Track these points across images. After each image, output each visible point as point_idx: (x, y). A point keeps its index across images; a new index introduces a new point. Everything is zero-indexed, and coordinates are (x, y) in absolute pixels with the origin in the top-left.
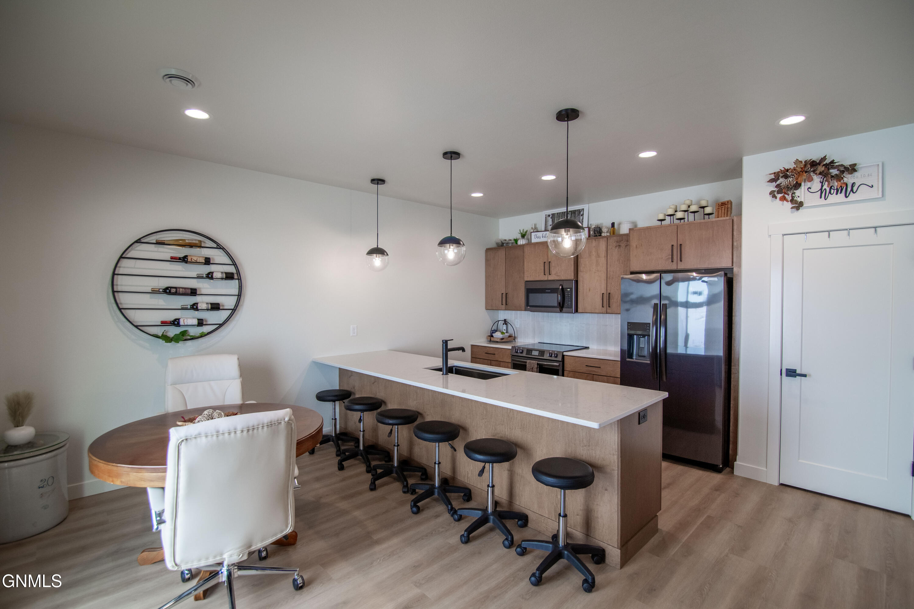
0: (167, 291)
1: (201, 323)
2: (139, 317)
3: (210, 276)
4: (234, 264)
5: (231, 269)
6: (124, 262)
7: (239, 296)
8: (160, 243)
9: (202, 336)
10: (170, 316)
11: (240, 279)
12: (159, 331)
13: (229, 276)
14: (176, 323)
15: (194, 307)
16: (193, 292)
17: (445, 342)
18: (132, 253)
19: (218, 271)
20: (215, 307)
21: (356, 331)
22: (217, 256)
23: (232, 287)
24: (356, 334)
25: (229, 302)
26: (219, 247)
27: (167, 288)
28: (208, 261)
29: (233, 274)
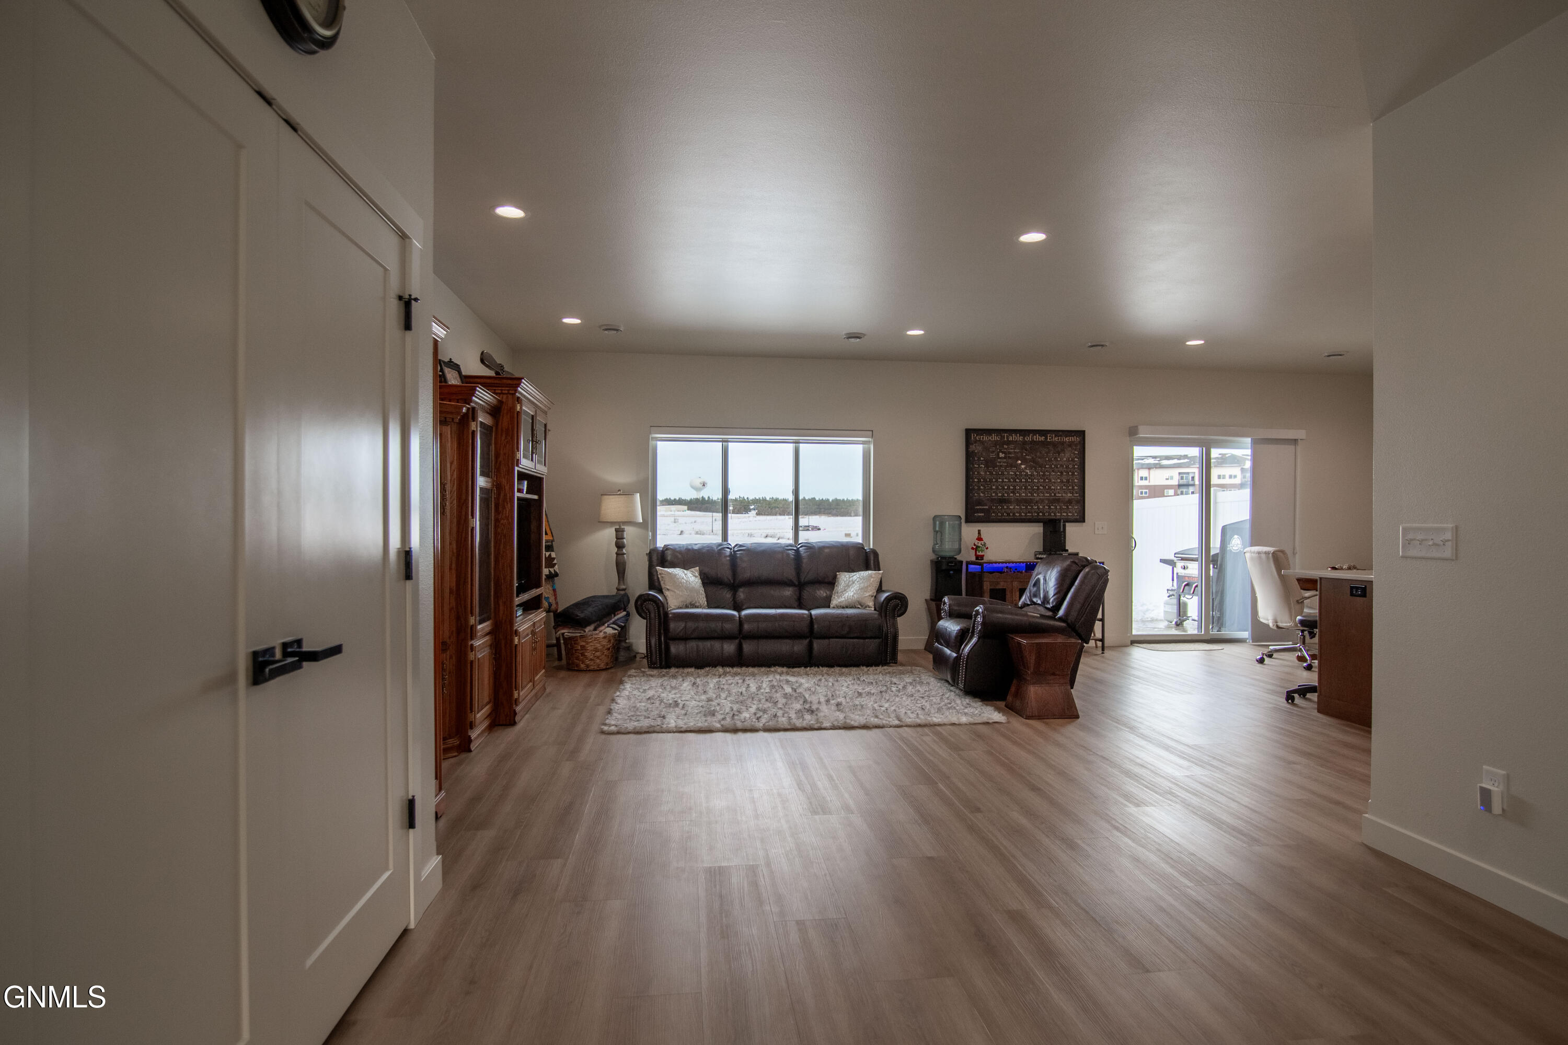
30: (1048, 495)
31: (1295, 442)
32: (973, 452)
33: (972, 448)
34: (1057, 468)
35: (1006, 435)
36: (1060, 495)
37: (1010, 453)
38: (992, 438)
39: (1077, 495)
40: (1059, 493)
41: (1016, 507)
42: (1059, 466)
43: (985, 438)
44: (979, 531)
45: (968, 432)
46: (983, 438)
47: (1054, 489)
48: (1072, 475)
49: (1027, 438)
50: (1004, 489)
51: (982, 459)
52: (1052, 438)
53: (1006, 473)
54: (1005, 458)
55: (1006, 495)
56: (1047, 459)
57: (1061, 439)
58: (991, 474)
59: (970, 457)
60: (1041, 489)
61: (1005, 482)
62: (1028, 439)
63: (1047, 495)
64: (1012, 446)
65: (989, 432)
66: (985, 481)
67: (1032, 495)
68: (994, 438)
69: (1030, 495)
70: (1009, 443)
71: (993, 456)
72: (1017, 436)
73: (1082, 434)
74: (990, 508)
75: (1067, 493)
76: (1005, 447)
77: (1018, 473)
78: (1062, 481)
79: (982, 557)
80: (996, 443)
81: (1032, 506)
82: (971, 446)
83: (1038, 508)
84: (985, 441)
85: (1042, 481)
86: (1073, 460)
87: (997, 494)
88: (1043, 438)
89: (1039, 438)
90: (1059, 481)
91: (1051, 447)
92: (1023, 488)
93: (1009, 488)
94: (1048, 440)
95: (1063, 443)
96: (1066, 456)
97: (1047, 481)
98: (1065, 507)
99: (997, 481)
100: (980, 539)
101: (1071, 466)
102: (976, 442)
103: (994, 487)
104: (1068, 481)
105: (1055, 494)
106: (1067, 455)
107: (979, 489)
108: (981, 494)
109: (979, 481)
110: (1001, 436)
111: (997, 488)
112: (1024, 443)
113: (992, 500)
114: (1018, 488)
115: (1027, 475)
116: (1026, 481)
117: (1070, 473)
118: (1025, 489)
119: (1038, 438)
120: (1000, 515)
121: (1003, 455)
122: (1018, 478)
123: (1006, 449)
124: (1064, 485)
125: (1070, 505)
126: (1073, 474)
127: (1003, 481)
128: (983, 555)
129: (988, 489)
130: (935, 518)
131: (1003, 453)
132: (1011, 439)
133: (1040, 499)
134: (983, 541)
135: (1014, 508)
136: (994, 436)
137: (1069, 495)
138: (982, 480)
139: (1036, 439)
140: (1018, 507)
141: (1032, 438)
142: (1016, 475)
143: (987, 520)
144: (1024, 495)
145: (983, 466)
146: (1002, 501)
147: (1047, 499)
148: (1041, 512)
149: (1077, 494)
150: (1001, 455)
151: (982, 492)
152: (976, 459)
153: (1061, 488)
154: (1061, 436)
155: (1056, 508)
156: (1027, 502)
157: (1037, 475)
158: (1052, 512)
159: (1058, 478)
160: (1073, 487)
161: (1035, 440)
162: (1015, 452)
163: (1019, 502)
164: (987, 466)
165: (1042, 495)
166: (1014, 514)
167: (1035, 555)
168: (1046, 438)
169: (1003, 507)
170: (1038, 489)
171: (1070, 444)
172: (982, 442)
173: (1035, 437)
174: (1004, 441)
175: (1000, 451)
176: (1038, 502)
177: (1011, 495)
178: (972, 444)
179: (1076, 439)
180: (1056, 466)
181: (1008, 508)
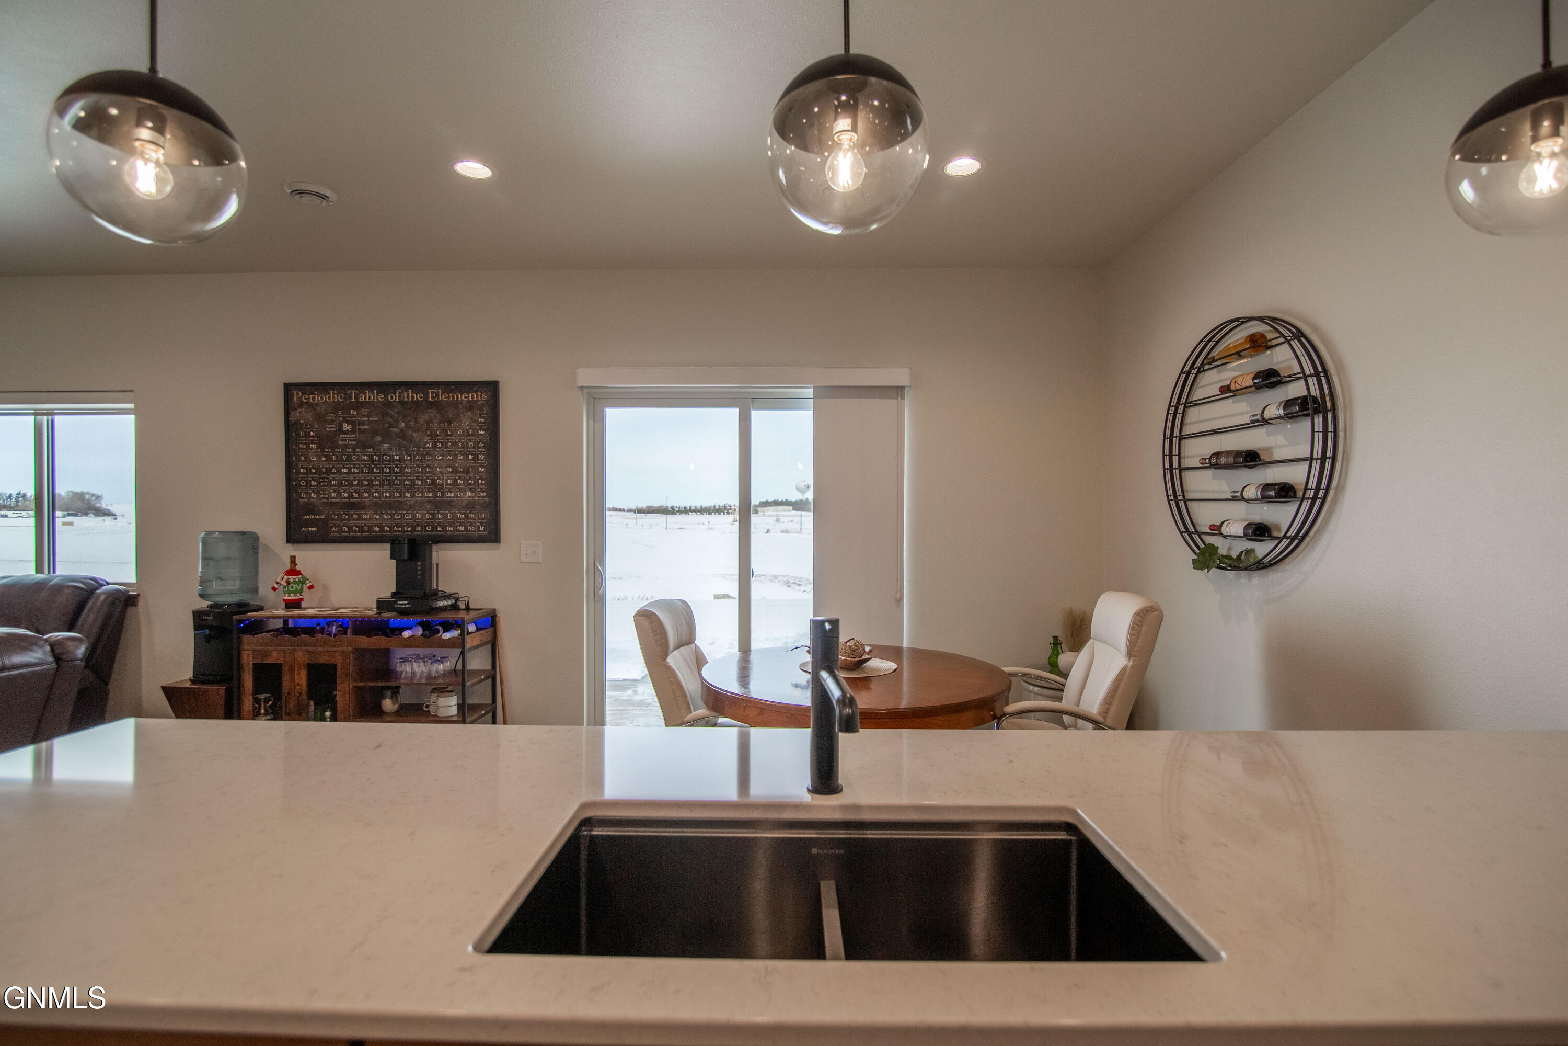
0: (1212, 461)
1: (1258, 531)
2: (1194, 517)
4: (1320, 372)
5: (1313, 386)
7: (1325, 455)
9: (1261, 566)
10: (1218, 514)
11: (1326, 408)
14: (1221, 529)
16: (1251, 459)
19: (1283, 398)
23: (1311, 434)
25: (1309, 476)
26: (1301, 336)
27: (1212, 455)
30: (431, 495)
31: (898, 391)
32: (297, 422)
33: (295, 416)
34: (446, 447)
35: (353, 391)
36: (453, 495)
37: (362, 423)
38: (329, 398)
39: (484, 494)
40: (451, 492)
41: (374, 516)
42: (450, 444)
43: (318, 399)
44: (293, 560)
45: (289, 388)
46: (314, 399)
47: (442, 485)
48: (473, 459)
49: (392, 398)
50: (352, 485)
51: (312, 434)
52: (437, 395)
53: (355, 458)
54: (353, 431)
55: (356, 496)
56: (428, 432)
57: (453, 398)
58: (329, 459)
59: (291, 430)
60: (417, 485)
61: (354, 473)
62: (394, 398)
63: (428, 495)
64: (365, 411)
65: (324, 387)
66: (319, 472)
67: (402, 494)
68: (334, 397)
69: (398, 495)
70: (359, 405)
71: (331, 428)
72: (373, 394)
73: (492, 387)
74: (329, 518)
75: (465, 492)
76: (352, 412)
77: (376, 458)
78: (455, 471)
79: (298, 606)
80: (336, 407)
81: (402, 515)
82: (293, 413)
83: (414, 518)
84: (317, 404)
85: (420, 470)
86: (477, 434)
87: (339, 493)
88: (420, 397)
89: (413, 396)
90: (450, 470)
91: (435, 412)
92: (386, 482)
93: (360, 483)
94: (430, 399)
95: (456, 405)
96: (463, 426)
97: (429, 470)
98: (462, 516)
99: (339, 472)
100: (293, 571)
101: (471, 445)
102: (301, 405)
103: (334, 483)
104: (466, 471)
105: (443, 493)
106: (466, 423)
107: (308, 485)
108: (312, 495)
109: (308, 471)
110: (345, 394)
111: (340, 484)
112: (388, 405)
113: (332, 504)
114: (378, 483)
115: (392, 460)
116: (392, 471)
117: (470, 457)
118: (389, 484)
119: (410, 396)
120: (347, 529)
121: (350, 427)
122: (376, 467)
123: (353, 416)
124: (460, 478)
125: (471, 513)
126: (476, 458)
127: (349, 472)
129: (323, 486)
131: (349, 423)
132: (362, 398)
133: (416, 502)
134: (301, 574)
135: (371, 519)
136: (334, 394)
137: (469, 494)
138: (313, 471)
139: (408, 397)
140: (378, 517)
141: (400, 397)
142: (373, 461)
143: (324, 537)
144: (388, 495)
145: (315, 447)
146: (352, 506)
147: (429, 502)
148: (418, 525)
149: (483, 492)
150: (346, 427)
151: (313, 491)
152: (302, 434)
153: (455, 483)
154: (452, 391)
155: (445, 518)
156: (390, 506)
157: (411, 460)
158: (439, 525)
159: (449, 466)
160: (476, 483)
161: (406, 399)
162: (370, 422)
163: (379, 506)
164: (321, 446)
165: (420, 495)
166: (371, 528)
168: (426, 396)
169: (350, 516)
170: (413, 484)
171: (471, 406)
172: (311, 406)
173: (406, 394)
174: (351, 402)
175: (345, 420)
176: (412, 507)
177: (365, 495)
178: (295, 409)
179: (481, 397)
180: (444, 445)
181: (360, 518)
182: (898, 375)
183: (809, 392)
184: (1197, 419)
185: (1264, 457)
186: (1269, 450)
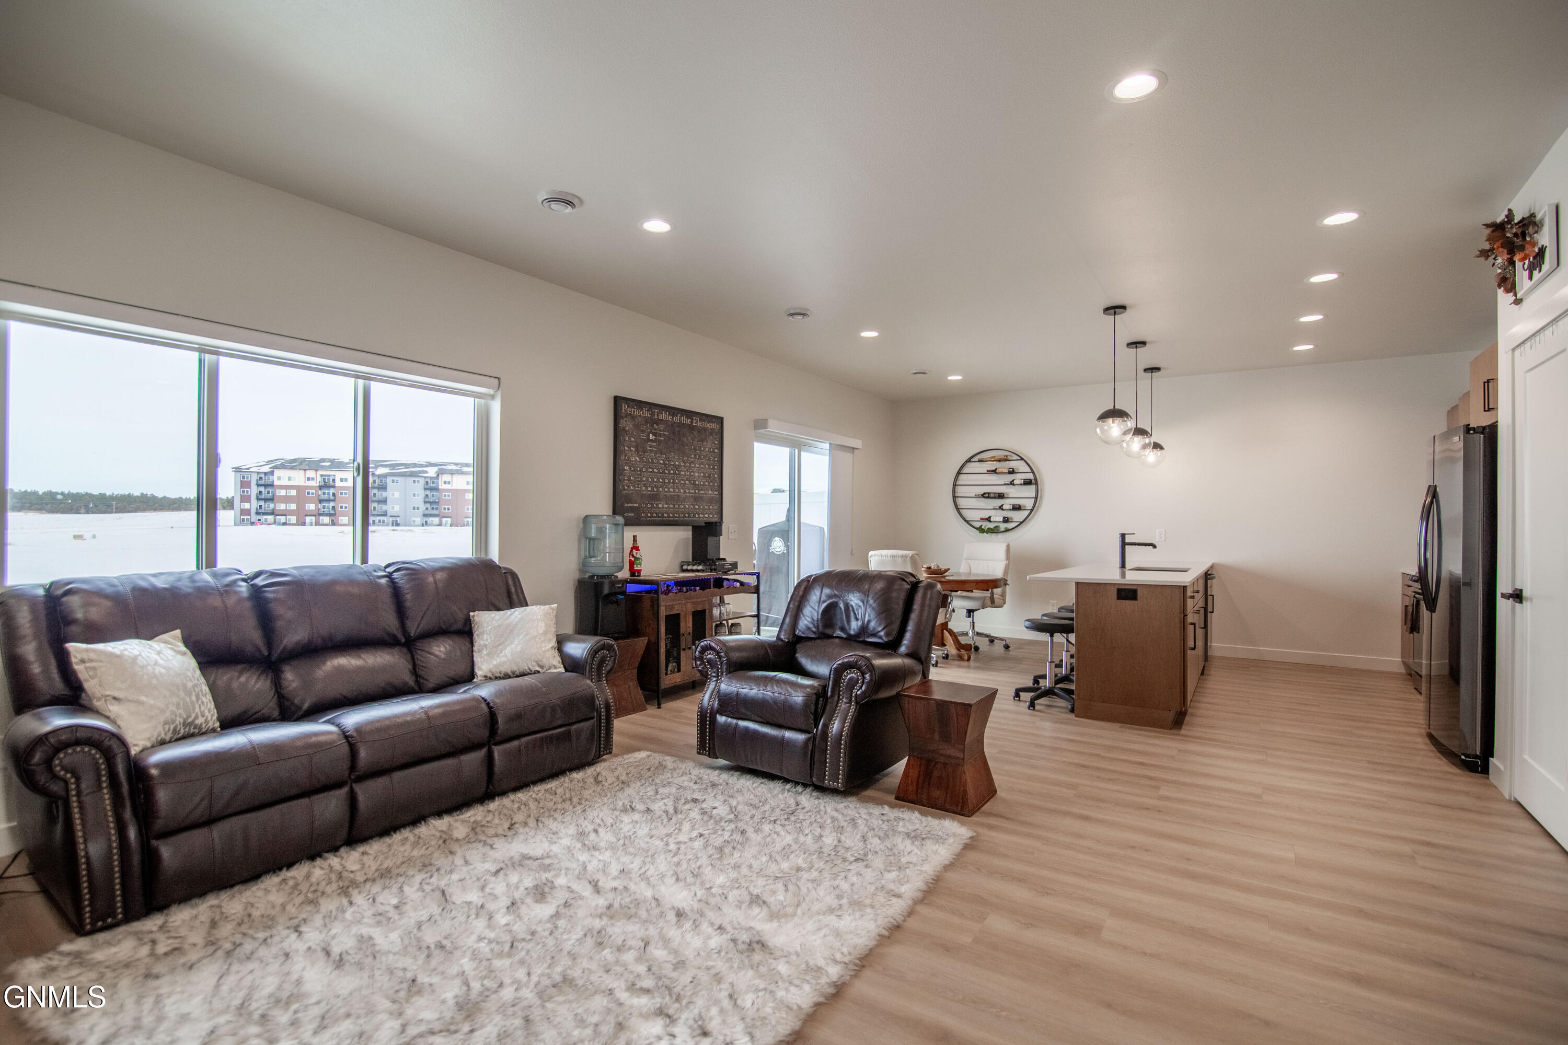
0: (986, 496)
1: (1006, 520)
2: (969, 515)
3: (1012, 483)
4: (1033, 472)
5: (1030, 476)
6: (962, 477)
7: (1036, 498)
8: (981, 461)
9: (1007, 530)
10: (986, 514)
11: (1036, 484)
12: (977, 525)
13: (1028, 482)
14: (989, 519)
15: (1001, 508)
16: (1001, 496)
17: (1123, 536)
18: (965, 470)
19: (1019, 478)
20: (1017, 508)
21: (1163, 535)
22: (1020, 466)
23: (1030, 491)
24: (1163, 539)
25: (1029, 504)
26: (1022, 459)
27: (985, 494)
28: (1012, 472)
29: (1031, 480)
31: (853, 450)
32: (621, 428)
33: (620, 423)
34: (701, 459)
35: (656, 410)
36: (703, 492)
37: (660, 435)
38: (643, 413)
39: (718, 491)
40: (702, 490)
41: (665, 506)
42: (702, 457)
43: (636, 412)
44: (635, 537)
45: (617, 400)
46: (632, 411)
49: (675, 419)
50: (654, 481)
51: (632, 439)
52: (697, 422)
53: (655, 461)
54: (655, 441)
55: (655, 490)
56: (693, 447)
57: (704, 425)
58: (641, 460)
59: (618, 434)
60: (687, 484)
61: (655, 472)
62: (677, 419)
63: (692, 491)
64: (662, 426)
65: (640, 404)
66: (635, 469)
67: (679, 490)
68: (645, 413)
69: (677, 490)
70: (658, 422)
71: (643, 436)
72: (666, 414)
73: (720, 420)
74: (641, 506)
75: (708, 490)
76: (655, 426)
77: (667, 462)
78: (705, 476)
79: (639, 571)
80: (646, 420)
81: (679, 505)
82: (619, 420)
83: (685, 508)
84: (636, 417)
85: (688, 473)
86: (714, 452)
87: (646, 488)
88: (689, 421)
90: (702, 475)
91: (696, 433)
92: (671, 481)
93: (658, 481)
94: (694, 424)
95: (705, 429)
96: (709, 444)
97: (692, 474)
98: (707, 507)
99: (647, 471)
100: (635, 547)
101: (712, 458)
102: (624, 415)
103: (645, 479)
104: (709, 477)
105: (699, 491)
107: (629, 479)
108: (631, 488)
109: (630, 469)
110: (652, 412)
111: (647, 480)
112: (673, 424)
113: (642, 496)
114: (667, 481)
115: (675, 465)
116: (675, 472)
117: (711, 467)
118: (673, 482)
119: (685, 419)
120: (650, 515)
122: (667, 469)
123: (656, 429)
124: (706, 481)
125: (711, 505)
126: (713, 468)
127: (653, 472)
128: (641, 570)
129: (638, 481)
130: (586, 519)
131: (654, 434)
132: (661, 417)
133: (687, 496)
134: (638, 549)
135: (663, 508)
136: (645, 410)
137: (711, 492)
139: (683, 421)
140: (667, 507)
141: (680, 419)
142: (666, 464)
143: (640, 522)
144: (672, 490)
145: (633, 449)
146: (654, 498)
147: (692, 497)
148: (687, 513)
150: (652, 437)
151: (632, 485)
152: (627, 439)
153: (704, 484)
154: (704, 420)
155: (699, 508)
156: (675, 499)
157: (684, 466)
158: (696, 513)
159: (702, 471)
160: (713, 484)
162: (664, 435)
163: (667, 499)
164: (638, 449)
165: (688, 491)
166: (663, 514)
167: (682, 566)
168: (692, 422)
169: (652, 505)
170: (684, 484)
171: (712, 432)
172: (633, 417)
173: (683, 418)
174: (655, 419)
175: (651, 432)
176: (684, 500)
177: (661, 489)
178: (622, 418)
179: (714, 426)
180: (700, 456)
181: (657, 507)
182: (857, 443)
183: (827, 446)
184: (963, 479)
185: (1005, 496)
186: (1008, 493)
